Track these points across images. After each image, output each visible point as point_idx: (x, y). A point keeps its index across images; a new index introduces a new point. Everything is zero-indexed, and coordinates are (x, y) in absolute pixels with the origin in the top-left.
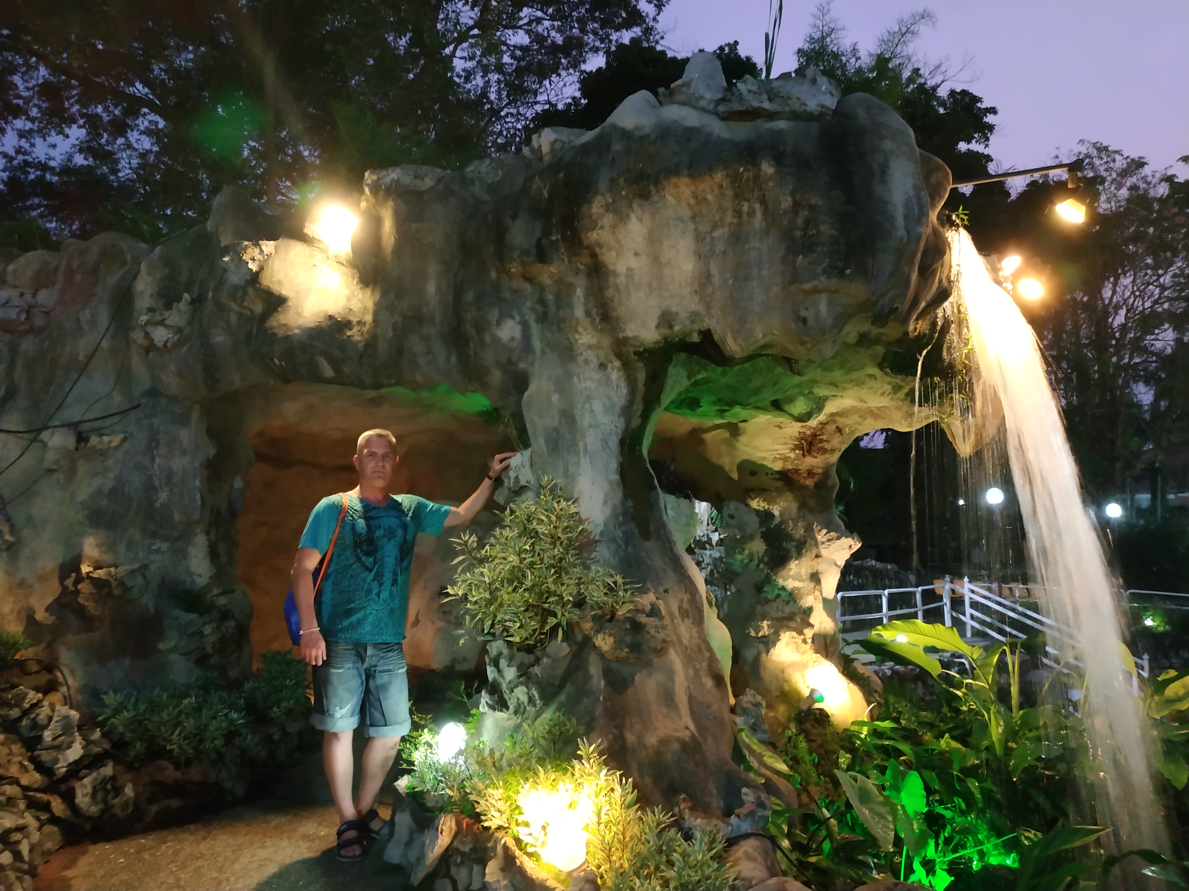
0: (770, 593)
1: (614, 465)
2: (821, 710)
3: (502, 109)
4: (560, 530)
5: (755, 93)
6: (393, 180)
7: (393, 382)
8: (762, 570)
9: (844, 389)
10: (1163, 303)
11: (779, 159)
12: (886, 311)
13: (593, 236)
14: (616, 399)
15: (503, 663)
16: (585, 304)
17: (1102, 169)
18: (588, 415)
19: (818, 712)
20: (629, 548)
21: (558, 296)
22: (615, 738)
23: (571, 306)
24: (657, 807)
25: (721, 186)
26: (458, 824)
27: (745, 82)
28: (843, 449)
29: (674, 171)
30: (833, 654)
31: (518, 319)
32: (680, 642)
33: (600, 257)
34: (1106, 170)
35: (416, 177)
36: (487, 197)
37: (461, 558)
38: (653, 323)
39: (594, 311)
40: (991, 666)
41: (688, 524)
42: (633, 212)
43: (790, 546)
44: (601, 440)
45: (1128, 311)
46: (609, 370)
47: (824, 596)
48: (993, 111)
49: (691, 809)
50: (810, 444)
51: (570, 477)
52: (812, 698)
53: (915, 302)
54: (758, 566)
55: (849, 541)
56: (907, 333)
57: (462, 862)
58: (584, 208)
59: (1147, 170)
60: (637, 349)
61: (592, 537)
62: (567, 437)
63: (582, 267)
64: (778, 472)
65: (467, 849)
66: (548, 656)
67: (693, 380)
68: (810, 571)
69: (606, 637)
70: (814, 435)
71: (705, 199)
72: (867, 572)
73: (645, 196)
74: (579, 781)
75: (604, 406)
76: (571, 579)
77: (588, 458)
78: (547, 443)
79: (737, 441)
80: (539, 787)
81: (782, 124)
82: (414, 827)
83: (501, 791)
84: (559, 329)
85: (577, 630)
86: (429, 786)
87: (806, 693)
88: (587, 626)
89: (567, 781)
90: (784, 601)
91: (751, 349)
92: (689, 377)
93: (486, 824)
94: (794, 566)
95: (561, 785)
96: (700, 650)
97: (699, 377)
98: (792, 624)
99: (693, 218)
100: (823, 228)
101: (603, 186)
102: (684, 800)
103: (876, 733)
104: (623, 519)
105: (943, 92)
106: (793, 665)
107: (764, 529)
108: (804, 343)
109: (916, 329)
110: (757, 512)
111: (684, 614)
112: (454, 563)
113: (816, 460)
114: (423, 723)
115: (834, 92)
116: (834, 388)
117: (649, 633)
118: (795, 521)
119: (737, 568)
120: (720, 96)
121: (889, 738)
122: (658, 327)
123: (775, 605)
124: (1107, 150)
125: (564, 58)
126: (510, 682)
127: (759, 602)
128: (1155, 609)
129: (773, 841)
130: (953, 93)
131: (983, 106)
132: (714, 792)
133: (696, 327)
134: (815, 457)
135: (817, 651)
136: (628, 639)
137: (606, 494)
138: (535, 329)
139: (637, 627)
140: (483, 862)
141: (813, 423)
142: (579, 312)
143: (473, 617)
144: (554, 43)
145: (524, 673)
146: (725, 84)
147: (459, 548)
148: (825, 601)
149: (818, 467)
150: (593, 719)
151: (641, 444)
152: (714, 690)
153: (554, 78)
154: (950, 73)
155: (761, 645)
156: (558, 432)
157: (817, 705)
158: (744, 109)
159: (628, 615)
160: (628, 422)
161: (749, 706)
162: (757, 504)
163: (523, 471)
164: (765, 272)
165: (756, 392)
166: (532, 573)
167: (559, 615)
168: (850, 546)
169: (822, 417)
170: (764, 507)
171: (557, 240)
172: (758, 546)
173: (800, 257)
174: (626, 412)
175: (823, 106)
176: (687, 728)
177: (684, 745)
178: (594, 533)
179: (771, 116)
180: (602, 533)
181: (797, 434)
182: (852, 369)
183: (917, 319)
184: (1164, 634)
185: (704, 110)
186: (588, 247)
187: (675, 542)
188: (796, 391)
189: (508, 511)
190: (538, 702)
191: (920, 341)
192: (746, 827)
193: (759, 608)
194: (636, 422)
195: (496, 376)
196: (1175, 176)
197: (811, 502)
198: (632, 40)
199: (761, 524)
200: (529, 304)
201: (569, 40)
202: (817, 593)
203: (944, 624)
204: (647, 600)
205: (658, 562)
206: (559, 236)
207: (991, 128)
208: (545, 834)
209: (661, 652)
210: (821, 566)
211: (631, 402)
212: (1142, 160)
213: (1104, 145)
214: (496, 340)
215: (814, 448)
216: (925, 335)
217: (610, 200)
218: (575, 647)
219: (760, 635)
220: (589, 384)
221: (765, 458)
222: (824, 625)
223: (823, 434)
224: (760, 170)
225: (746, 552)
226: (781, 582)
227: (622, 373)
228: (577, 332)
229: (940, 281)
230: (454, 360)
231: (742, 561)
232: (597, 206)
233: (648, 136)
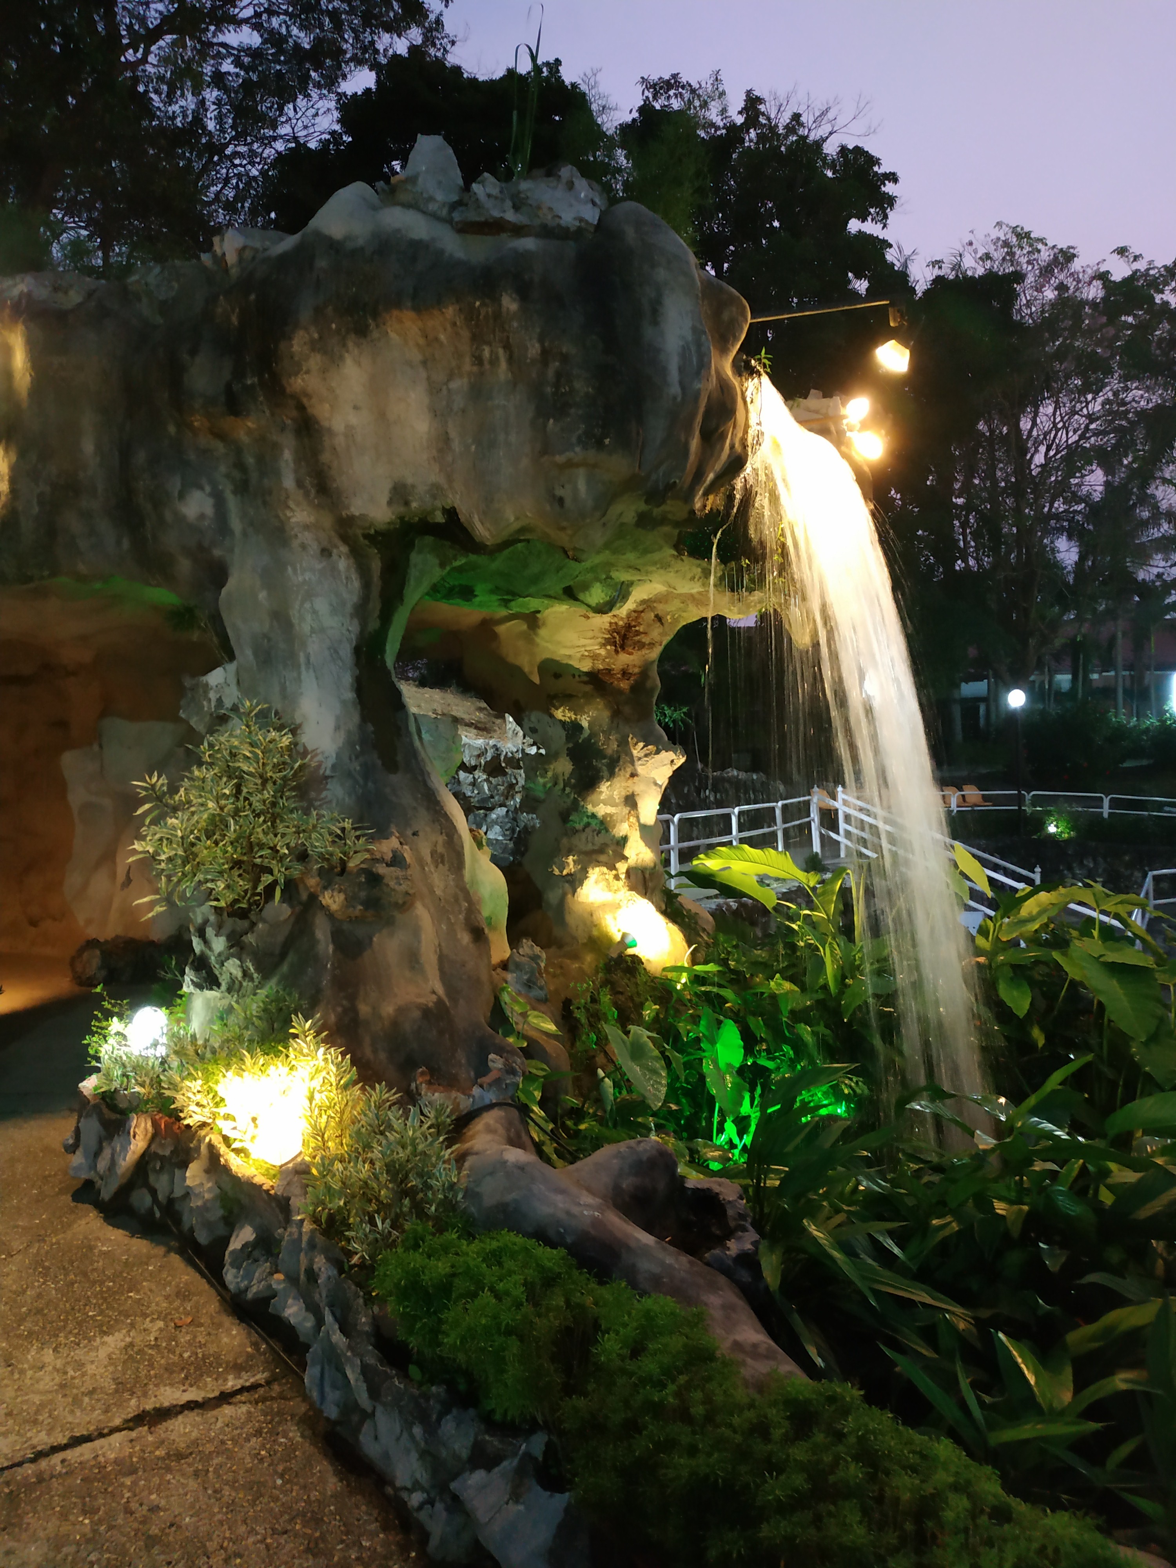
0: (578, 823)
1: (348, 679)
2: (634, 957)
3: (227, 145)
4: (268, 768)
5: (496, 198)
6: (22, 293)
7: (46, 573)
8: (568, 795)
9: (647, 573)
10: (1089, 438)
11: (523, 293)
12: (661, 487)
13: (297, 383)
14: (346, 596)
15: (210, 932)
16: (296, 471)
17: (1024, 260)
18: (309, 618)
19: (629, 959)
20: (370, 784)
21: (260, 459)
22: (345, 1011)
23: (277, 474)
24: (380, 1084)
25: (454, 324)
26: (155, 1124)
27: (482, 182)
28: (664, 643)
29: (396, 302)
30: (653, 890)
31: (208, 489)
32: (432, 892)
33: (309, 410)
34: (1029, 262)
35: (56, 289)
36: (159, 320)
37: (147, 806)
38: (384, 498)
39: (308, 481)
40: (833, 893)
41: (449, 750)
42: (347, 352)
43: (601, 764)
44: (329, 649)
45: (1049, 448)
46: (335, 557)
47: (642, 821)
48: (892, 177)
49: (429, 1083)
50: (624, 638)
51: (290, 698)
52: (623, 944)
53: (699, 475)
54: (564, 790)
55: (671, 755)
56: (693, 512)
57: (162, 1168)
58: (283, 345)
59: (1076, 265)
60: (367, 531)
61: (321, 772)
62: (282, 645)
63: (289, 422)
64: (587, 674)
65: (167, 1153)
66: (264, 921)
67: (448, 568)
68: (624, 793)
69: (335, 894)
70: (628, 627)
71: (437, 339)
72: (727, 785)
73: (362, 331)
74: (293, 1063)
75: (331, 605)
76: (288, 827)
77: (311, 671)
78: (256, 654)
79: (536, 634)
80: (245, 1074)
81: (528, 243)
82: (103, 1133)
83: (200, 1082)
84: (265, 503)
85: (301, 887)
86: (116, 1085)
87: (617, 937)
88: (312, 882)
89: (279, 1064)
90: (594, 831)
91: (505, 535)
92: (442, 565)
93: (186, 1122)
94: (604, 788)
95: (271, 1069)
96: (457, 900)
97: (457, 564)
98: (603, 858)
99: (424, 363)
100: (578, 385)
101: (305, 315)
102: (422, 1074)
103: (698, 979)
104: (361, 747)
105: (831, 148)
106: (604, 906)
107: (571, 745)
108: (563, 529)
109: (705, 506)
110: (563, 723)
111: (438, 859)
112: (139, 812)
113: (631, 657)
114: (116, 1010)
115: (597, 201)
116: (635, 572)
117: (388, 885)
118: (607, 733)
119: (540, 794)
120: (455, 198)
121: (713, 984)
122: (390, 503)
123: (583, 836)
124: (1029, 238)
125: (315, 71)
126: (220, 954)
127: (566, 834)
128: (1060, 813)
129: (524, 1110)
130: (843, 150)
131: (881, 171)
132: (463, 1061)
133: (438, 504)
134: (630, 654)
135: (631, 889)
136: (363, 894)
137: (338, 718)
138: (232, 502)
139: (374, 879)
140: (184, 1165)
141: (624, 610)
142: (289, 482)
143: (169, 878)
144: (297, 46)
145: (236, 944)
146: (461, 182)
147: (144, 793)
148: (643, 828)
149: (635, 666)
150: (319, 991)
151: (383, 651)
152: (471, 945)
153: (301, 102)
154: (840, 122)
155: (567, 885)
156: (269, 640)
157: (630, 951)
158: (483, 219)
159: (363, 866)
160: (363, 625)
161: (525, 960)
162: (562, 714)
163: (227, 690)
164: (513, 438)
165: (535, 580)
166: (236, 823)
167: (276, 872)
168: (672, 761)
169: (630, 605)
170: (570, 718)
171: (253, 385)
172: (564, 766)
173: (551, 421)
174: (361, 611)
175: (581, 220)
176: (434, 992)
177: (426, 1012)
178: (323, 767)
179: (518, 231)
180: (334, 767)
181: (607, 626)
182: (646, 551)
183: (706, 494)
184: (1067, 842)
185: (434, 216)
186: (294, 396)
187: (429, 774)
188: (590, 576)
189: (206, 744)
190: (255, 975)
191: (715, 519)
192: (491, 1097)
193: (565, 841)
194: (374, 624)
195: (184, 566)
196: (1108, 272)
197: (627, 710)
198: (412, 49)
199: (569, 738)
200: (223, 469)
201: (318, 43)
202: (633, 819)
203: (776, 848)
204: (387, 846)
205: (406, 799)
206: (256, 380)
207: (890, 201)
208: (256, 1126)
209: (405, 905)
210: (637, 786)
211: (365, 599)
212: (1072, 250)
213: (1026, 230)
214: (181, 519)
215: (629, 642)
216: (718, 511)
217: (316, 336)
218: (298, 909)
219: (565, 873)
220: (308, 576)
221: (570, 656)
222: (641, 856)
223: (640, 624)
224: (500, 305)
225: (550, 774)
226: (590, 808)
227: (352, 561)
228: (288, 507)
229: (732, 447)
230: (126, 544)
231: (544, 785)
232: (298, 343)
233: (362, 249)
